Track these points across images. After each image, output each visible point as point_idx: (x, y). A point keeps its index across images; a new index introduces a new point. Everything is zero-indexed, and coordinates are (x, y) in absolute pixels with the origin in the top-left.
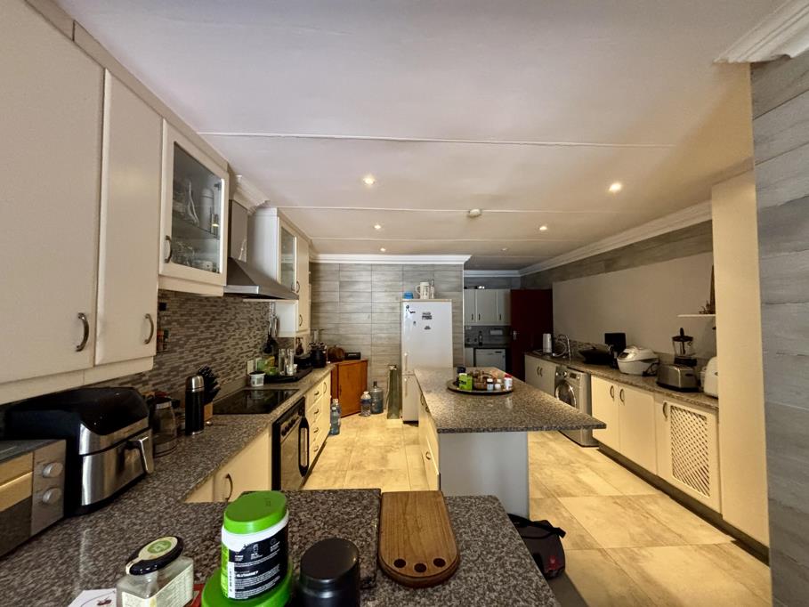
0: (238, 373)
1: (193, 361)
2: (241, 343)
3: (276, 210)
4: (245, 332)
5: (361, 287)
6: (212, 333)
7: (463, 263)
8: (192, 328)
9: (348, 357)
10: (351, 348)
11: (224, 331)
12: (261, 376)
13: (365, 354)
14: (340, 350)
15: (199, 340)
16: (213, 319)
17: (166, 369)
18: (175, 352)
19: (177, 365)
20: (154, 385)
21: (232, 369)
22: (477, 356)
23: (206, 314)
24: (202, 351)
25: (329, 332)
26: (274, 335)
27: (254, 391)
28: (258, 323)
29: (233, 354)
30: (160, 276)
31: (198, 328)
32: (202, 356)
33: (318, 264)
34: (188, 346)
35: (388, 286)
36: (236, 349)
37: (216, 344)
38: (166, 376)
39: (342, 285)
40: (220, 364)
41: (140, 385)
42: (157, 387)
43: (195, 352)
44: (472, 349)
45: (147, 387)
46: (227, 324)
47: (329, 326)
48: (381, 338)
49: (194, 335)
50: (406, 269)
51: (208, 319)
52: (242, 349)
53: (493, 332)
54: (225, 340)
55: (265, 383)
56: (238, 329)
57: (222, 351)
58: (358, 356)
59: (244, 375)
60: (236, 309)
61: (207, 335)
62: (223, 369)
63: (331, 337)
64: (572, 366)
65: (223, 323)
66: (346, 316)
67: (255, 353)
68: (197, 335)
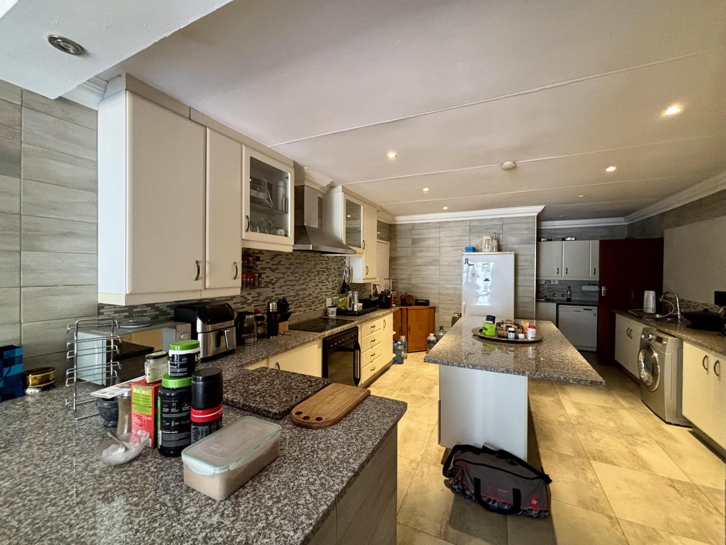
0: (318, 306)
1: (282, 294)
2: (320, 285)
3: (341, 187)
4: (323, 278)
5: (431, 242)
6: (296, 277)
7: (536, 214)
8: (280, 273)
9: (418, 303)
10: (421, 295)
11: (306, 276)
12: (334, 309)
13: (433, 302)
14: (410, 296)
15: (286, 282)
16: (297, 267)
17: (262, 298)
18: (269, 287)
19: (271, 295)
20: (255, 306)
21: (313, 302)
22: (560, 313)
23: (292, 264)
24: (289, 289)
25: (403, 281)
26: (346, 281)
27: (329, 319)
28: (336, 272)
29: (314, 292)
30: (242, 239)
31: (286, 273)
32: (288, 292)
33: (395, 225)
34: (278, 284)
35: (455, 241)
36: (316, 289)
37: (300, 285)
38: (263, 301)
39: (414, 242)
40: (303, 298)
41: (246, 305)
42: (257, 308)
43: (283, 288)
44: (555, 305)
45: (250, 307)
46: (309, 272)
47: (403, 277)
48: (448, 289)
49: (282, 278)
50: (473, 224)
51: (293, 267)
52: (321, 289)
53: (584, 288)
54: (307, 283)
55: (337, 315)
56: (318, 275)
57: (305, 289)
58: (426, 303)
59: (323, 308)
60: (316, 261)
61: (292, 278)
62: (306, 301)
63: (405, 286)
64: (662, 329)
65: (305, 271)
66: (416, 268)
67: (333, 293)
68: (284, 278)
